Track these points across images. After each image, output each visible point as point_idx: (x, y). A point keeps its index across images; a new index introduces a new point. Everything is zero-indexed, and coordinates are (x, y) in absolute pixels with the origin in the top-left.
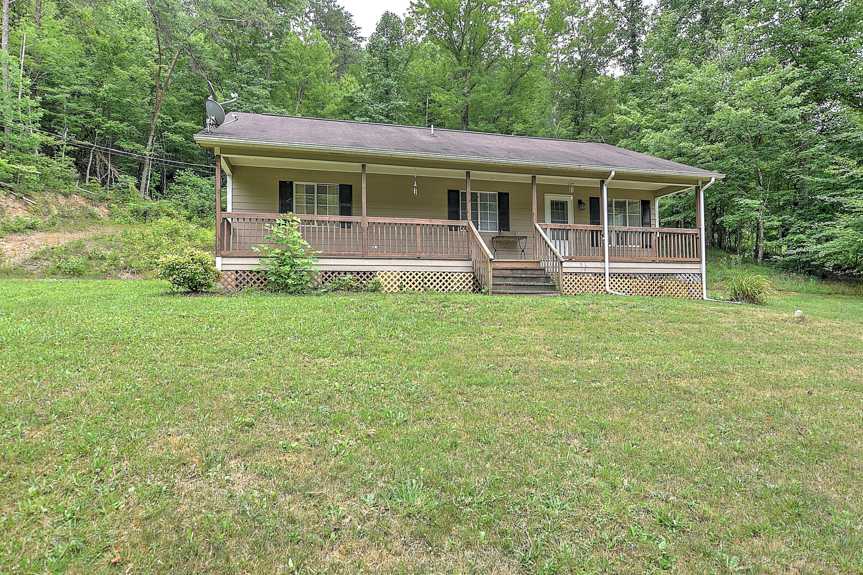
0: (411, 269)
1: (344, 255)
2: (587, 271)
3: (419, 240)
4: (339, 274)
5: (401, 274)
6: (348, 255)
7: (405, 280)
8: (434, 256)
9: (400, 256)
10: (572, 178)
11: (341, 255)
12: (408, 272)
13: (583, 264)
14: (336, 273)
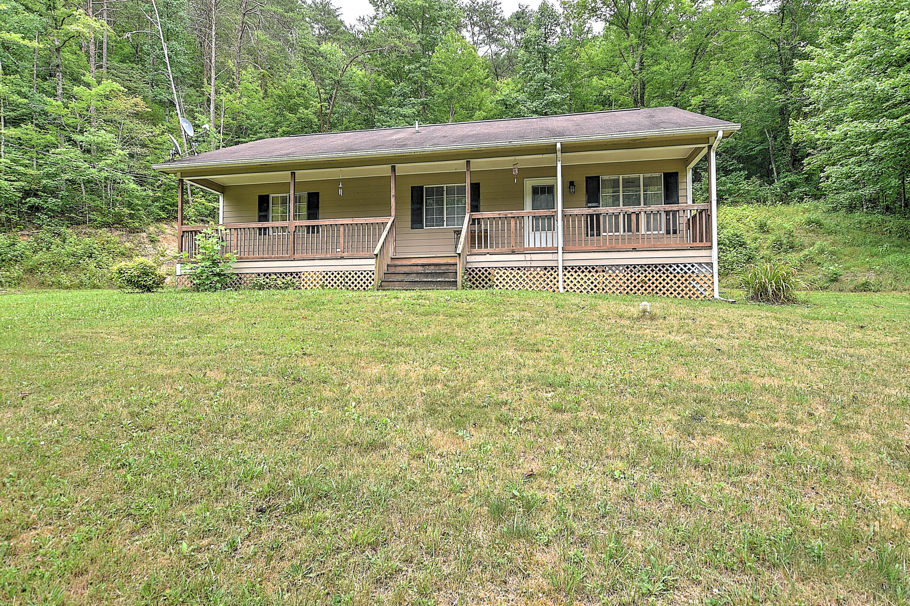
0: (333, 269)
1: (274, 258)
2: (534, 264)
3: (342, 240)
4: (270, 275)
5: (324, 274)
6: (278, 258)
7: (327, 280)
8: (356, 255)
9: (323, 256)
10: (517, 158)
11: (271, 258)
12: (330, 272)
13: (528, 257)
14: (267, 275)
